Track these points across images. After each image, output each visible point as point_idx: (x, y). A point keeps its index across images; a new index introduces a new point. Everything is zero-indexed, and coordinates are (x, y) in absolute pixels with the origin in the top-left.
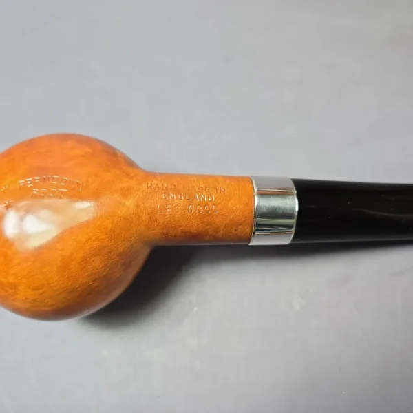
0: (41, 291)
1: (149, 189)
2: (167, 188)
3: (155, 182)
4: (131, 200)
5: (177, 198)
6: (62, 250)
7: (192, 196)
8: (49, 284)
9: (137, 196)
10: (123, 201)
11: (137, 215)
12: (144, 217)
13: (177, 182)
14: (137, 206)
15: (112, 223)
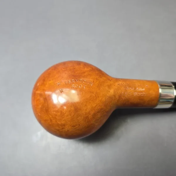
0: (75, 127)
1: (119, 85)
2: (125, 85)
3: (120, 82)
4: (112, 90)
5: (130, 89)
6: (86, 110)
7: (135, 88)
8: (79, 124)
9: (114, 88)
10: (109, 90)
11: (115, 96)
12: (117, 97)
13: (129, 83)
14: (115, 92)
15: (105, 99)
